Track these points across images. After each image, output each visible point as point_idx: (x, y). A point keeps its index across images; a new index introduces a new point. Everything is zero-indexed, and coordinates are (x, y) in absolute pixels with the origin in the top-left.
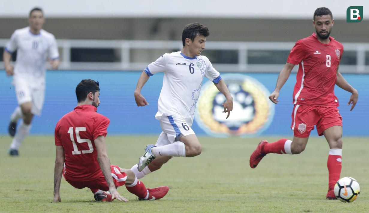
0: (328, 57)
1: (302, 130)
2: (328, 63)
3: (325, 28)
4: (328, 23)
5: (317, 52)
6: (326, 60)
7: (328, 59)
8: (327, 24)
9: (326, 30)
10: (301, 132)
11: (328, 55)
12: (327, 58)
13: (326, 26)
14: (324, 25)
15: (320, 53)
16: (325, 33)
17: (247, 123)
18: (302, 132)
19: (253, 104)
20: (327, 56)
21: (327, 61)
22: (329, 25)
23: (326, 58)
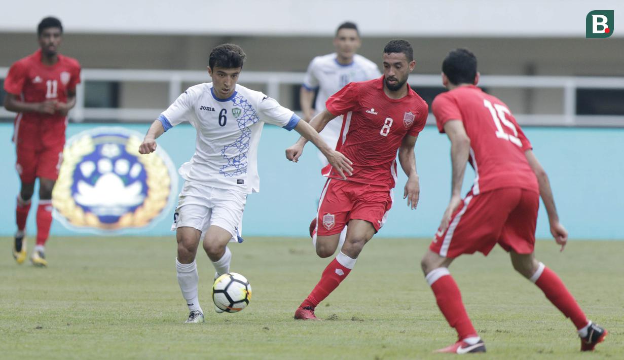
0: (389, 122)
1: (329, 224)
2: (386, 129)
3: (394, 74)
4: (399, 66)
5: (373, 110)
6: (383, 125)
7: (388, 124)
8: (398, 68)
9: (395, 77)
10: (328, 228)
11: (389, 117)
12: (386, 122)
13: (395, 69)
14: (392, 68)
15: (376, 113)
16: (394, 82)
17: (133, 209)
18: (330, 228)
19: (143, 177)
20: (388, 119)
21: (385, 126)
22: (402, 69)
23: (384, 121)
